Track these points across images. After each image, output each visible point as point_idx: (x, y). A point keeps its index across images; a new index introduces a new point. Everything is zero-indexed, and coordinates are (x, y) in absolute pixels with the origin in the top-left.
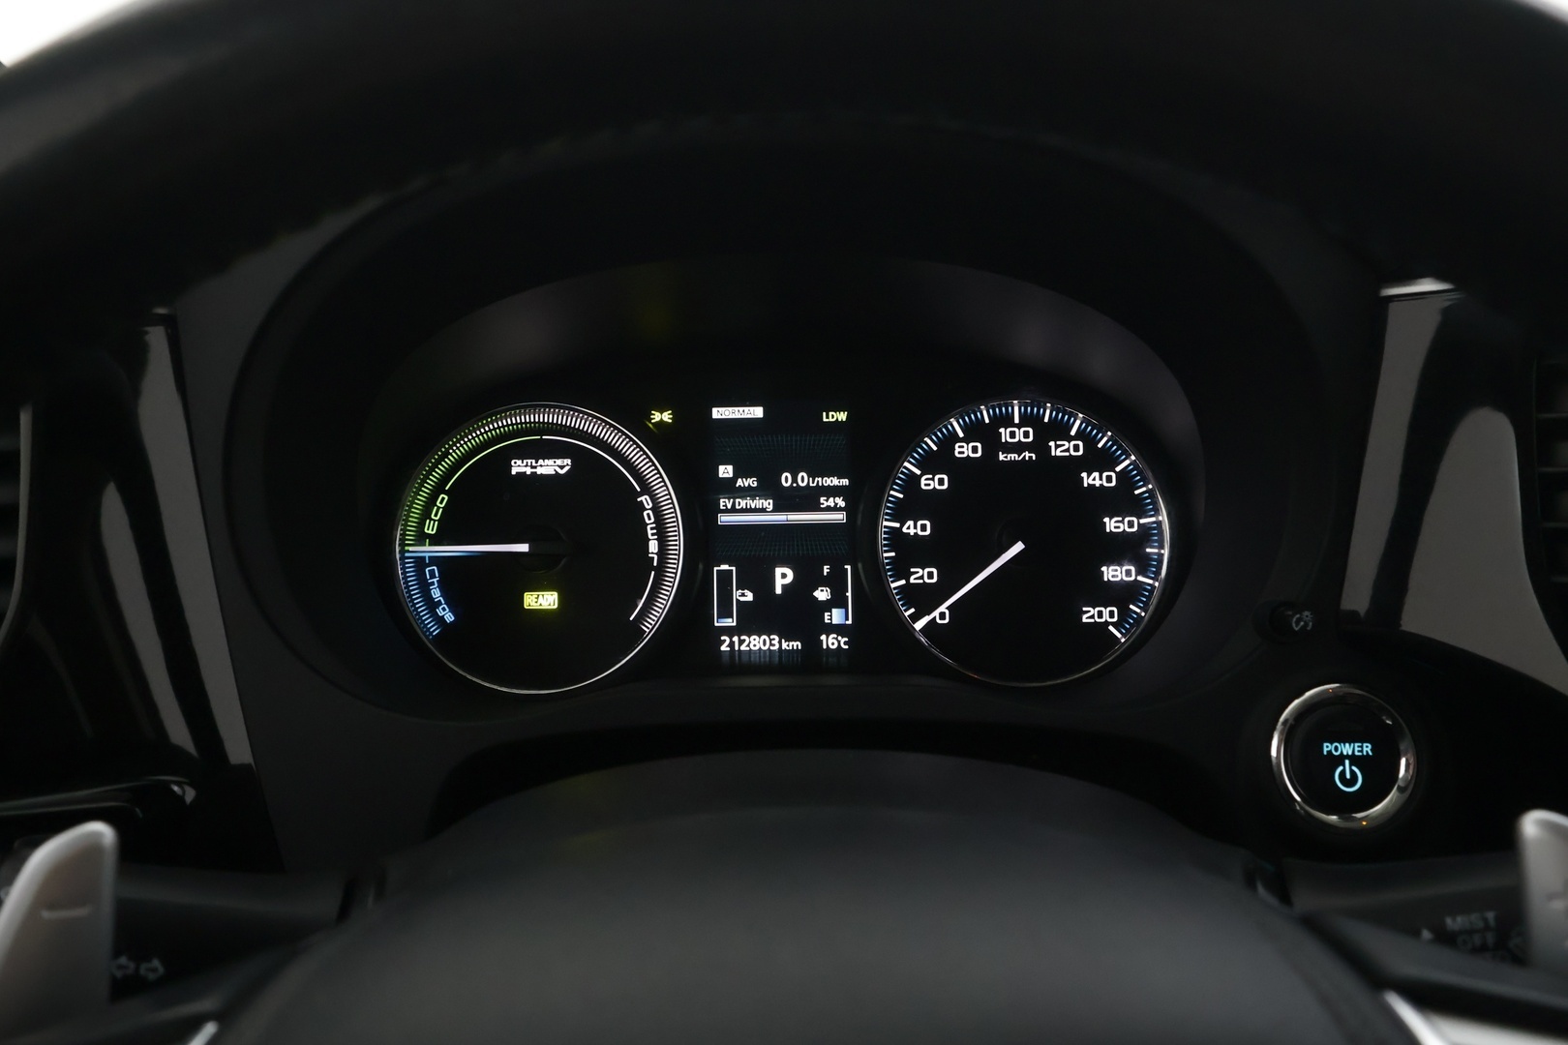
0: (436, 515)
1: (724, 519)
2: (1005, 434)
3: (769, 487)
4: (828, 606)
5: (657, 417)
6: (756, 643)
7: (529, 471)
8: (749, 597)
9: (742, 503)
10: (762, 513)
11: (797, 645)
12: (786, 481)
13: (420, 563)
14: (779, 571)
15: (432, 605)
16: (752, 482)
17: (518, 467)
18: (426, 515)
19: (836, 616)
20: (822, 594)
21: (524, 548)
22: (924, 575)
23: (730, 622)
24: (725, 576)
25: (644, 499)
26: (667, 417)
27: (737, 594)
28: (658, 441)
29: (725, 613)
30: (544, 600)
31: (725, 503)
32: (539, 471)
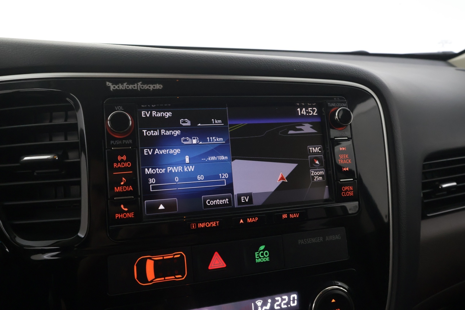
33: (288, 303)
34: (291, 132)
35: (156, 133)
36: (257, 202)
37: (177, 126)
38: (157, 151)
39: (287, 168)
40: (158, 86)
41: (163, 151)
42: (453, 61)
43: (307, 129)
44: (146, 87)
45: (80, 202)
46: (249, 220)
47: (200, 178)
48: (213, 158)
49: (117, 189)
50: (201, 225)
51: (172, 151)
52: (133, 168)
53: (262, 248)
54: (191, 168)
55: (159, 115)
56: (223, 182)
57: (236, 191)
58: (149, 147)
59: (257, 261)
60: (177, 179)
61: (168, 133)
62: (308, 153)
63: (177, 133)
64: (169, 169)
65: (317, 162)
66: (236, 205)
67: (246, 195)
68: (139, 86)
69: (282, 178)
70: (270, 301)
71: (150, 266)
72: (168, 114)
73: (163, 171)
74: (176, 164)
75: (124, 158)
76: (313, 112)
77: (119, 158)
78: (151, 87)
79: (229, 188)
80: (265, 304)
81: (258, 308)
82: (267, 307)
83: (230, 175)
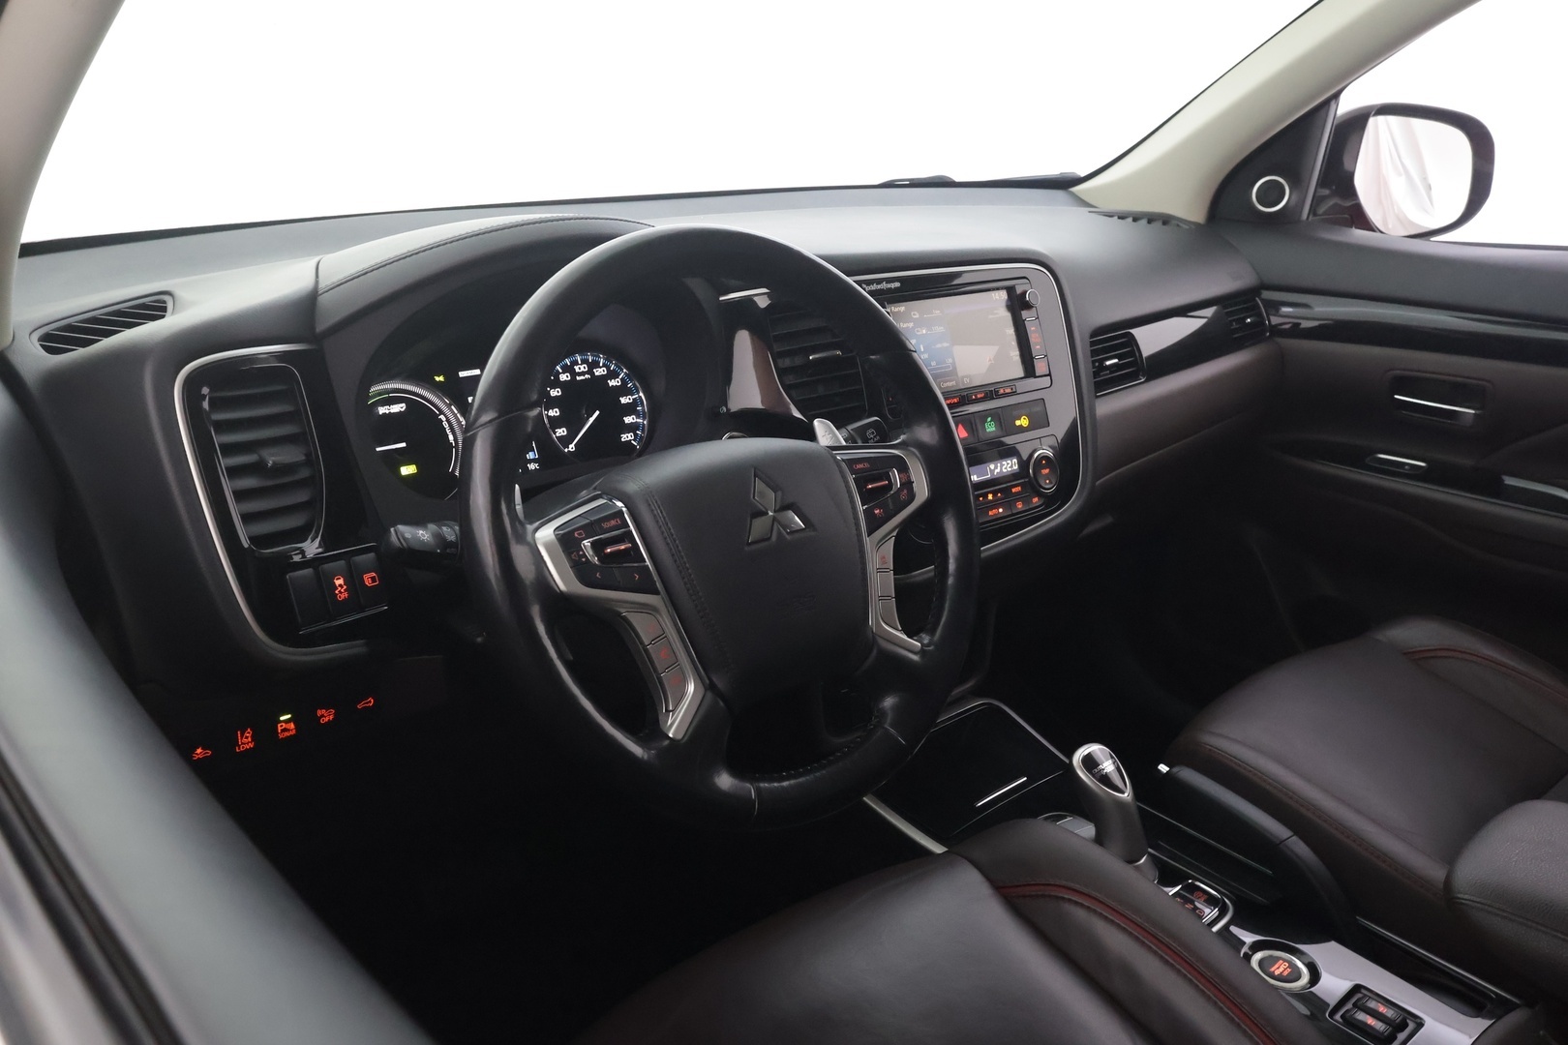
2: (576, 368)
5: (437, 379)
7: (387, 412)
17: (382, 410)
19: (533, 455)
22: (561, 432)
25: (442, 417)
26: (441, 378)
28: (440, 390)
30: (408, 470)
32: (392, 411)
33: (1011, 467)
34: (990, 317)
37: (911, 319)
40: (898, 284)
42: (1076, 189)
43: (1002, 312)
44: (889, 286)
47: (934, 364)
48: (939, 346)
53: (989, 419)
55: (897, 310)
56: (949, 367)
59: (988, 430)
62: (1006, 335)
65: (1013, 343)
67: (967, 377)
68: (884, 285)
69: (990, 360)
70: (998, 465)
72: (903, 309)
78: (893, 286)
79: (954, 371)
80: (996, 467)
81: (992, 471)
82: (998, 470)
83: (953, 359)
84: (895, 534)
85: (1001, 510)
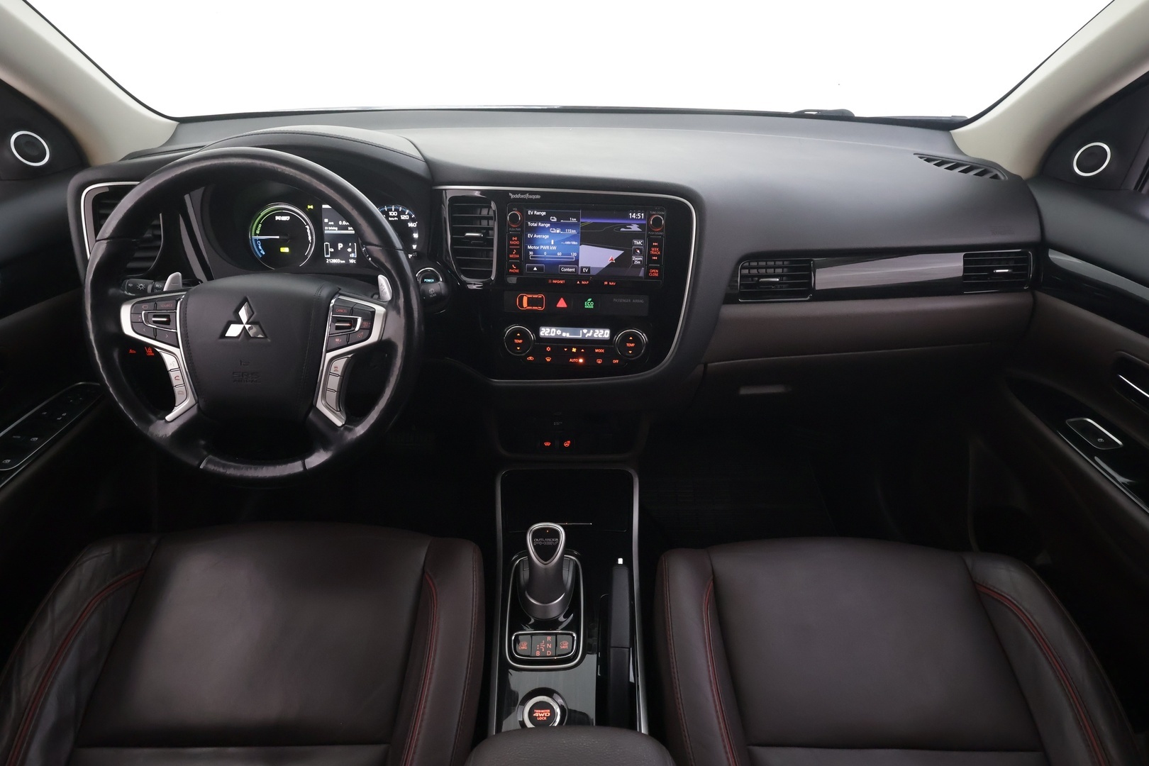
0: (259, 229)
1: (326, 232)
2: (390, 213)
3: (336, 225)
4: (351, 253)
5: (309, 207)
6: (334, 261)
7: (279, 219)
8: (333, 250)
9: (330, 228)
10: (335, 231)
11: (344, 262)
12: (340, 223)
13: (256, 240)
14: (339, 244)
15: (259, 250)
16: (332, 223)
17: (277, 218)
18: (256, 229)
19: (352, 255)
20: (349, 250)
21: (278, 237)
23: (329, 256)
24: (327, 245)
25: (307, 227)
26: (312, 207)
27: (330, 250)
28: (309, 213)
29: (327, 254)
30: (285, 250)
31: (326, 228)
32: (282, 219)
33: (603, 335)
34: (622, 229)
35: (536, 225)
36: (593, 273)
37: (548, 221)
38: (535, 236)
39: (614, 254)
40: (538, 197)
41: (539, 236)
43: (635, 228)
44: (531, 197)
45: (492, 260)
46: (583, 283)
47: (559, 254)
48: (568, 243)
49: (511, 256)
50: (555, 282)
51: (544, 237)
52: (520, 245)
53: (590, 300)
54: (555, 248)
55: (538, 213)
56: (573, 258)
57: (580, 266)
58: (531, 232)
59: (586, 307)
60: (545, 253)
61: (542, 225)
62: (632, 244)
63: (549, 225)
64: (541, 247)
65: (638, 251)
66: (579, 273)
67: (586, 268)
68: (527, 196)
69: (612, 260)
70: (592, 331)
71: (525, 299)
72: (544, 213)
73: (538, 248)
74: (546, 245)
75: (516, 239)
76: (641, 215)
77: (513, 239)
78: (534, 197)
79: (577, 262)
80: (588, 332)
81: (584, 334)
82: (590, 334)
83: (578, 254)
84: (350, 356)
85: (581, 361)
